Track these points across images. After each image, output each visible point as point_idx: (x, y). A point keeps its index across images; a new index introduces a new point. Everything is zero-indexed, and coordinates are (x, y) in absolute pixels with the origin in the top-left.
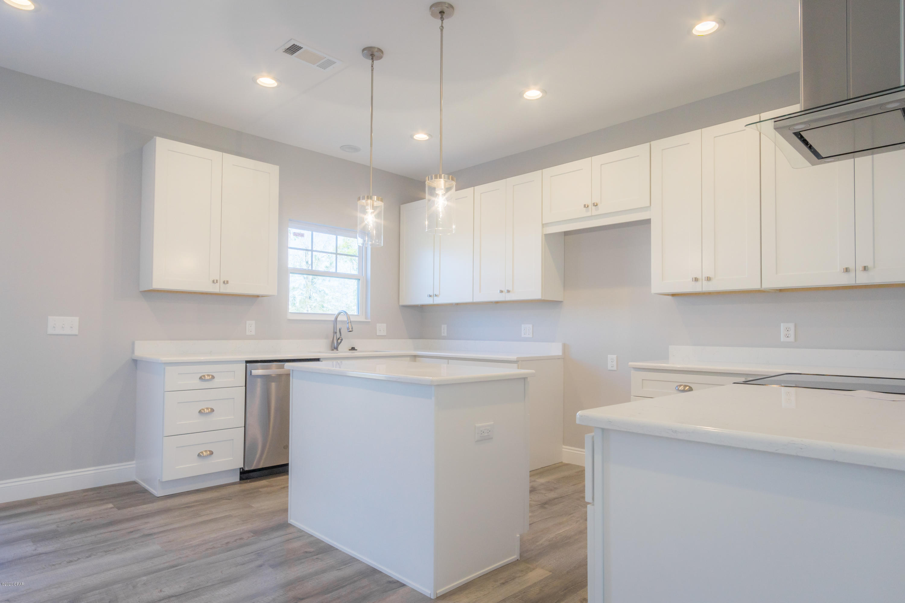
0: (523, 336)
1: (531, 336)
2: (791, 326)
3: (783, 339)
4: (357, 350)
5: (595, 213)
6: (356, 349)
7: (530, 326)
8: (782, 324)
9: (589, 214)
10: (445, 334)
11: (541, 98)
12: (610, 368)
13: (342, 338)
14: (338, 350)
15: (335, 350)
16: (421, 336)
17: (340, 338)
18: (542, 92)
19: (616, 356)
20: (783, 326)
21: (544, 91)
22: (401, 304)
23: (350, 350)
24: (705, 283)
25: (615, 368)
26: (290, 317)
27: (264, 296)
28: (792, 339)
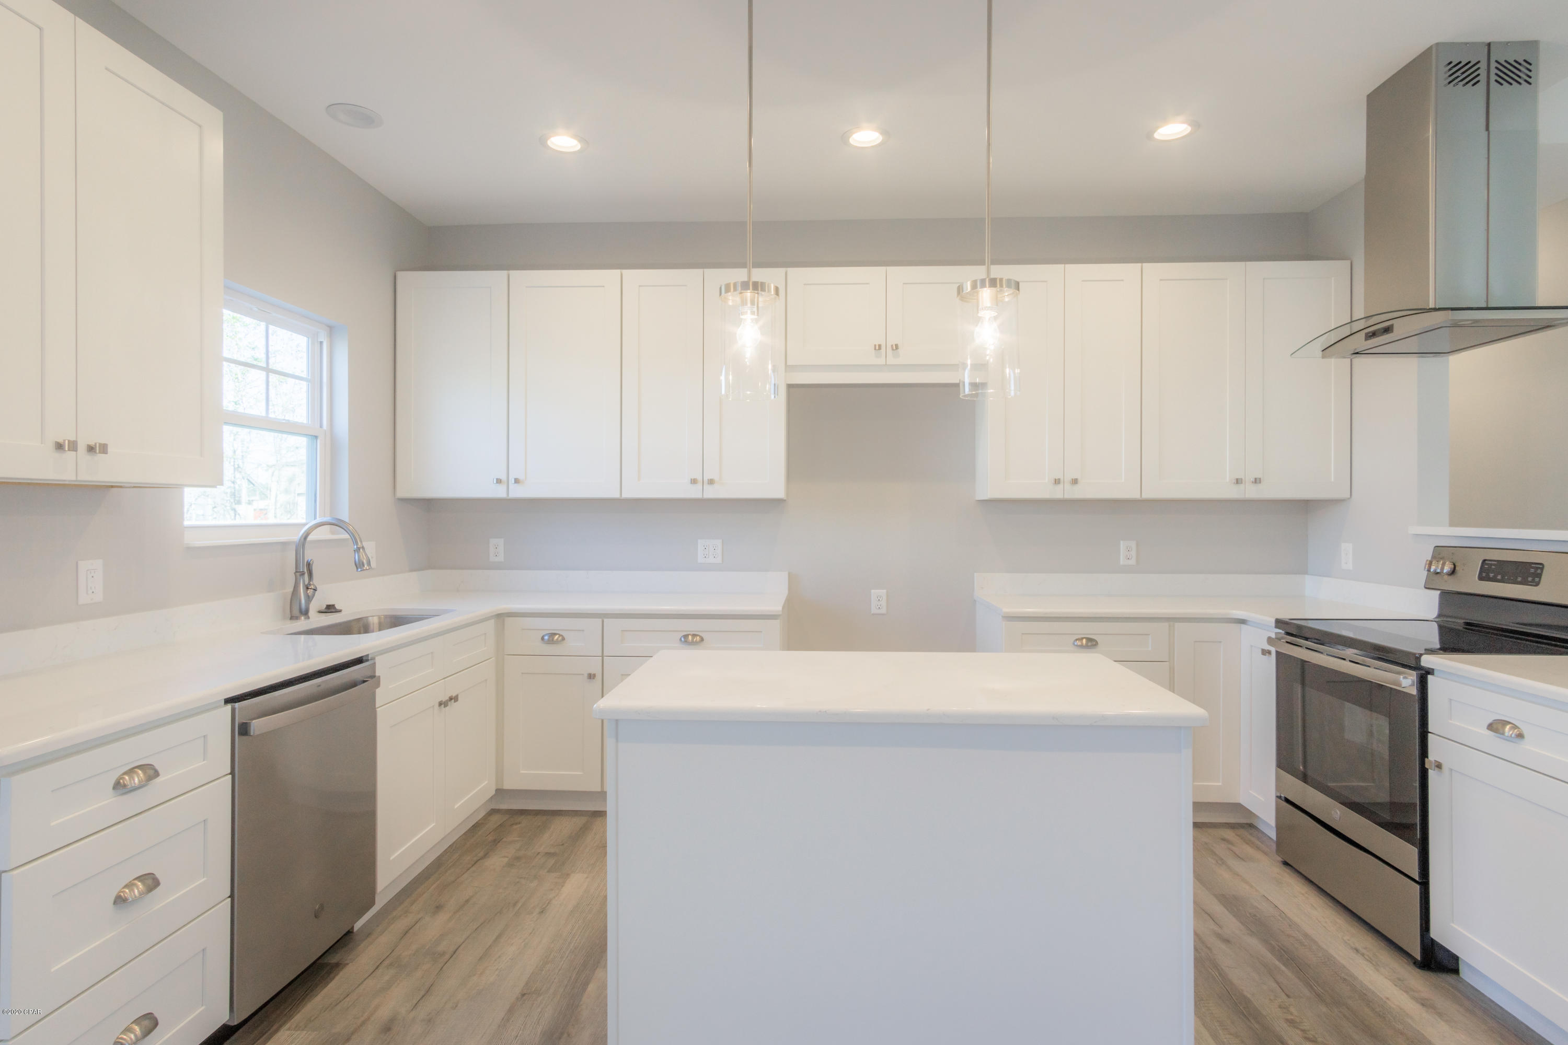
0: (701, 559)
1: (719, 560)
2: (1133, 544)
3: (1122, 561)
4: (340, 611)
5: (891, 360)
6: (338, 607)
7: (718, 543)
8: (1121, 542)
9: (881, 361)
10: (501, 558)
11: (879, 145)
12: (874, 610)
13: (314, 585)
14: (309, 618)
15: (303, 618)
16: (429, 563)
17: (310, 585)
18: (881, 134)
19: (885, 591)
20: (1123, 545)
21: (885, 132)
22: (400, 494)
23: (320, 612)
24: (1068, 486)
25: (884, 611)
26: (192, 540)
27: (121, 487)
28: (1132, 562)
